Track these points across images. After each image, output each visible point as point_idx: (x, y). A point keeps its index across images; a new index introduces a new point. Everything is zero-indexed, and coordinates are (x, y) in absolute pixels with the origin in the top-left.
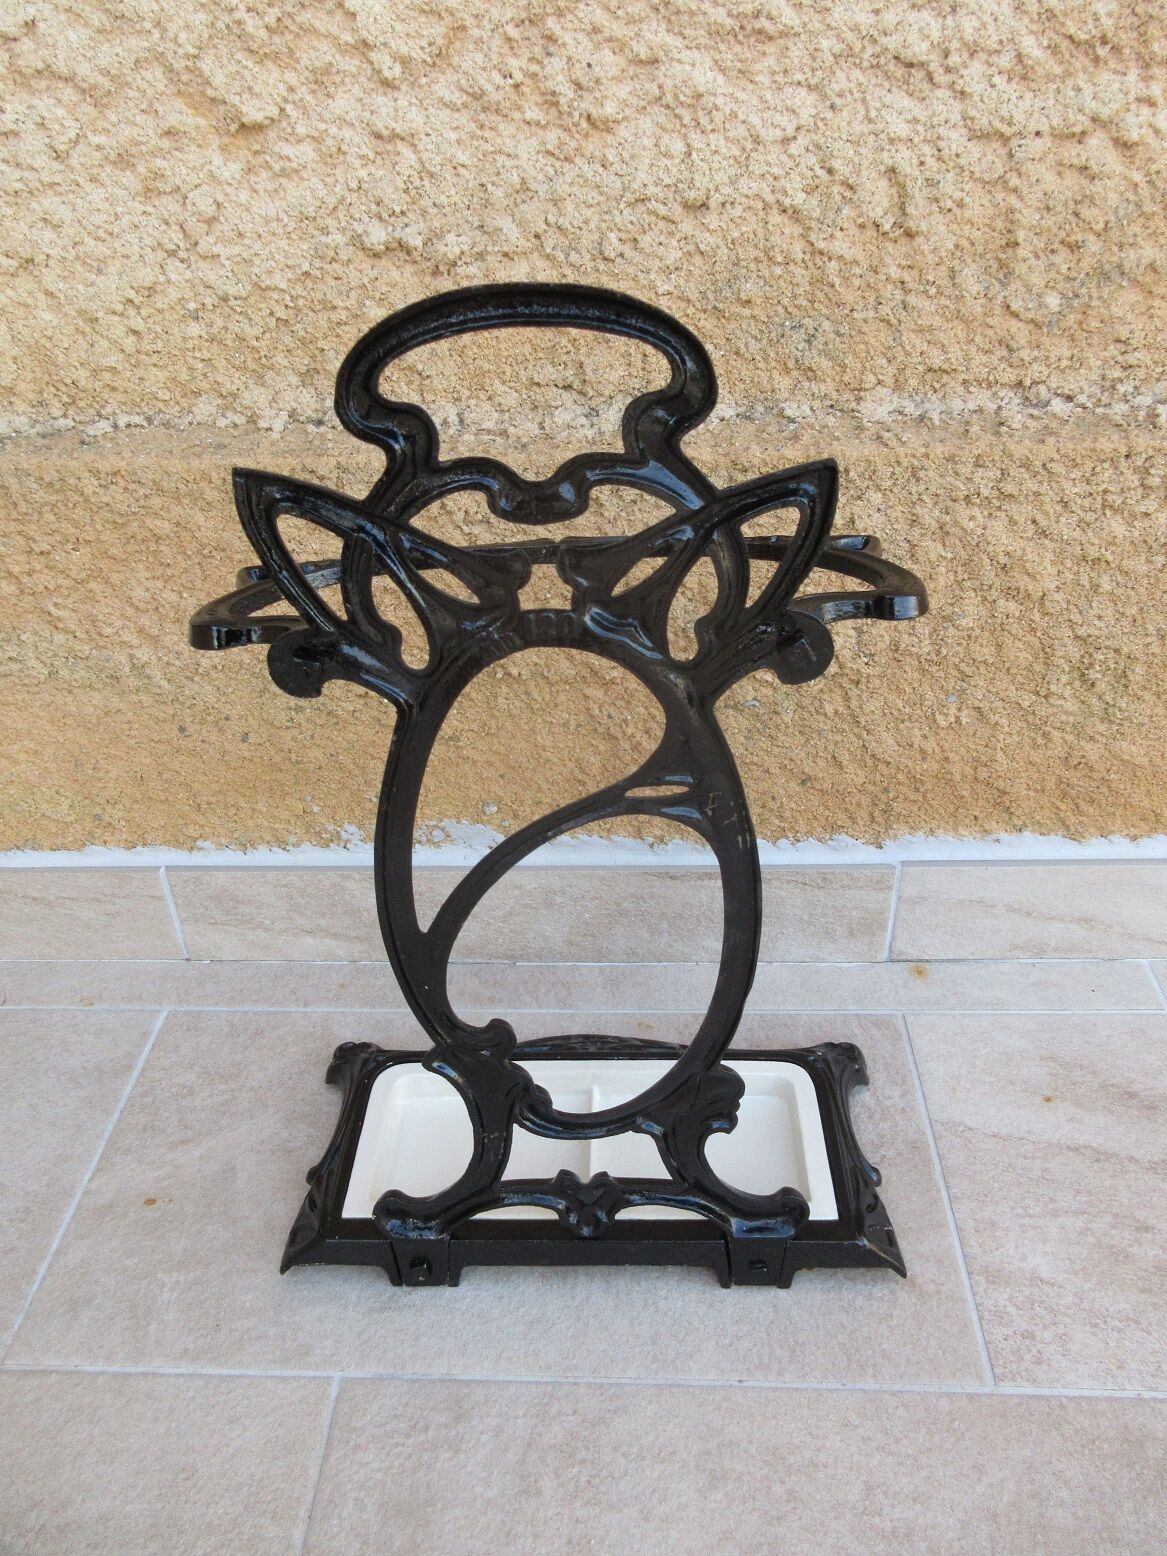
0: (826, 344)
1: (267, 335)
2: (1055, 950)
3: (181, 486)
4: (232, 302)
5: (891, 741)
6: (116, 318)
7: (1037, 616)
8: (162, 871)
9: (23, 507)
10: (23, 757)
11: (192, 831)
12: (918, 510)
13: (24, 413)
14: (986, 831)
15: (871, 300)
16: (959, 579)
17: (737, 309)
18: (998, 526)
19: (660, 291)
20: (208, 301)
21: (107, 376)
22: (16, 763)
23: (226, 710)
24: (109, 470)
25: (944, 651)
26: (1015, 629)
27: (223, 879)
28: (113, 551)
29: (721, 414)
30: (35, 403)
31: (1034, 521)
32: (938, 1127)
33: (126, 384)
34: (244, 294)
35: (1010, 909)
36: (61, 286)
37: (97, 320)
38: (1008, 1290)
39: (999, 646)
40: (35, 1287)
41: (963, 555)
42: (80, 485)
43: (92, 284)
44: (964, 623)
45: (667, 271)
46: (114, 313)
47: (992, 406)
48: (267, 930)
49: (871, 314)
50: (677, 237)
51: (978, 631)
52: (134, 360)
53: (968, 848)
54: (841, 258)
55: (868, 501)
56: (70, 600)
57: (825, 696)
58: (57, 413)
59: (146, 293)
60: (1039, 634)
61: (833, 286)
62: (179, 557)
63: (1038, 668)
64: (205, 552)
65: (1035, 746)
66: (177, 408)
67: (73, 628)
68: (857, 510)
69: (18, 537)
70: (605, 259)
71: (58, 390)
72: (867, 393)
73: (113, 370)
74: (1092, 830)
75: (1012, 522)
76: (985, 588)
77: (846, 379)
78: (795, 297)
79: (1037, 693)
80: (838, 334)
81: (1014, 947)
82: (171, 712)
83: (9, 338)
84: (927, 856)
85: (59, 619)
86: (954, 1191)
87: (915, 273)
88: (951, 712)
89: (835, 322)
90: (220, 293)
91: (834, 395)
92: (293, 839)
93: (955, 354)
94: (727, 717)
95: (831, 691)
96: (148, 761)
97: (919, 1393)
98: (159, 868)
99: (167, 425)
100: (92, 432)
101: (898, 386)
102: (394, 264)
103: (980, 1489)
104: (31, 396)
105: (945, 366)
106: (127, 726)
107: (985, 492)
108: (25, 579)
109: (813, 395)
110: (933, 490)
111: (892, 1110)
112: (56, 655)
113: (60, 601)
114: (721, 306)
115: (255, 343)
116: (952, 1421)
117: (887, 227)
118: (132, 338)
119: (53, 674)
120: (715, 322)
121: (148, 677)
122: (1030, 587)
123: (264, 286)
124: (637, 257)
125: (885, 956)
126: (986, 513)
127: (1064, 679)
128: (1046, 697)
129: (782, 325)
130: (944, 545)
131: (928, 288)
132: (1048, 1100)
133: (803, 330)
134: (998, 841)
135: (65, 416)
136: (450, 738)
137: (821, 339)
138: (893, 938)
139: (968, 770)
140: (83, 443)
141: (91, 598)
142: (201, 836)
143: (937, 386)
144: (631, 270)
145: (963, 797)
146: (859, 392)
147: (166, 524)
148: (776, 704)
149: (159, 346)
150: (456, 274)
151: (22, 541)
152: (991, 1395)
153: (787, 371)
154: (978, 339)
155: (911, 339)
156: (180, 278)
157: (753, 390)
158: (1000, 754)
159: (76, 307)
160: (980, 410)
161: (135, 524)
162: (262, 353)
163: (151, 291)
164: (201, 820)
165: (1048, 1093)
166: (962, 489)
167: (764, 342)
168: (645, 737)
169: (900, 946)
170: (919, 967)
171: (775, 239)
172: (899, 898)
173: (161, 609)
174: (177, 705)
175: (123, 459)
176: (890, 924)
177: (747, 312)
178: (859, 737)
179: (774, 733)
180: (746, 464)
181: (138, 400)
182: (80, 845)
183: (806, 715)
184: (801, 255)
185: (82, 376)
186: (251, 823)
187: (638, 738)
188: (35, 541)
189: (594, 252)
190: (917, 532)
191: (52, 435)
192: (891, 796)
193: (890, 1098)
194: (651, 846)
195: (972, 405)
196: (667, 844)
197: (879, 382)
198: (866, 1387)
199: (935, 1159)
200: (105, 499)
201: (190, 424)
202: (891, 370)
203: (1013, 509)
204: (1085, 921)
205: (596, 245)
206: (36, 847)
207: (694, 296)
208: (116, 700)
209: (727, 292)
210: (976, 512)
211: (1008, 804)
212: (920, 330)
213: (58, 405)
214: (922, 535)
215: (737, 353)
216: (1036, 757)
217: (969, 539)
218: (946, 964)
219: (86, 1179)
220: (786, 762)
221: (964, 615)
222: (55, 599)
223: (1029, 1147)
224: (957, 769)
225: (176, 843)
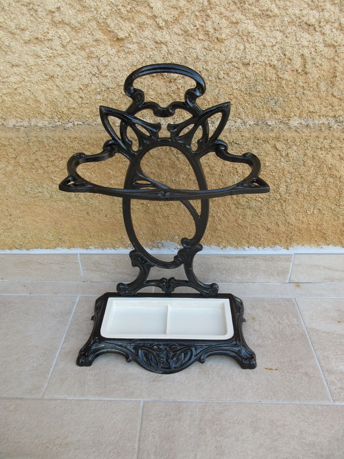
0: (280, 104)
1: (120, 99)
2: (337, 279)
3: (94, 142)
4: (111, 89)
5: (293, 218)
6: (76, 93)
7: (338, 183)
8: (79, 255)
9: (47, 147)
10: (40, 221)
11: (88, 243)
12: (307, 151)
13: (47, 120)
14: (319, 245)
15: (294, 92)
16: (317, 171)
17: (256, 94)
18: (329, 156)
19: (234, 88)
20: (103, 89)
21: (72, 110)
22: (38, 223)
23: (101, 208)
24: (74, 137)
25: (311, 192)
26: (331, 186)
27: (96, 257)
29: (250, 123)
30: (50, 118)
31: (339, 155)
32: (308, 330)
33: (77, 112)
34: (114, 87)
35: (325, 267)
36: (61, 84)
37: (71, 94)
38: (334, 376)
39: (327, 191)
40: (50, 375)
41: (318, 164)
42: (65, 141)
43: (70, 83)
44: (317, 184)
45: (236, 82)
46: (76, 92)
47: (327, 123)
48: (108, 273)
49: (294, 96)
50: (240, 73)
51: (321, 187)
52: (80, 105)
53: (313, 250)
54: (286, 79)
55: (293, 149)
56: (59, 175)
57: (276, 205)
58: (56, 120)
59: (86, 86)
60: (338, 188)
61: (283, 88)
63: (337, 197)
65: (335, 220)
66: (92, 120)
68: (289, 151)
69: (45, 156)
70: (219, 79)
71: (57, 114)
72: (291, 118)
73: (74, 108)
75: (333, 155)
76: (324, 174)
77: (286, 114)
78: (272, 90)
79: (336, 205)
80: (284, 101)
81: (326, 279)
82: (85, 208)
83: (44, 99)
84: (302, 252)
85: (55, 180)
86: (316, 347)
87: (307, 84)
88: (311, 210)
89: (283, 98)
90: (107, 87)
91: (282, 119)
92: (117, 246)
93: (317, 107)
94: (247, 211)
95: (277, 204)
96: (77, 223)
97: (312, 405)
99: (89, 124)
100: (67, 126)
101: (300, 117)
102: (158, 79)
103: (333, 431)
104: (49, 115)
105: (314, 111)
106: (72, 212)
107: (326, 146)
108: (46, 169)
109: (276, 118)
110: (311, 146)
111: (295, 325)
112: (53, 191)
114: (251, 93)
115: (116, 101)
116: (323, 412)
117: (300, 71)
118: (80, 99)
119: (51, 196)
120: (249, 97)
121: (79, 198)
122: (337, 174)
123: (120, 85)
124: (228, 78)
125: (287, 281)
126: (326, 153)
128: (339, 206)
129: (268, 98)
130: (313, 162)
131: (310, 88)
132: (339, 322)
133: (274, 100)
134: (322, 248)
135: (59, 121)
136: (166, 217)
137: (279, 103)
138: (291, 276)
139: (315, 227)
140: (65, 129)
142: (90, 245)
143: (311, 116)
144: (226, 82)
145: (313, 235)
146: (289, 118)
148: (261, 207)
149: (88, 102)
150: (176, 82)
151: (46, 157)
152: (333, 405)
153: (269, 112)
154: (324, 103)
155: (304, 103)
156: (96, 82)
157: (259, 117)
158: (325, 222)
159: (65, 90)
160: (323, 124)
162: (118, 104)
163: (87, 86)
164: (91, 240)
165: (339, 320)
166: (320, 146)
167: (263, 103)
168: (223, 217)
169: (292, 278)
170: (298, 285)
171: (268, 74)
172: (293, 264)
174: (87, 206)
175: (78, 134)
176: (290, 271)
177: (258, 94)
178: (284, 217)
179: (260, 216)
180: (259, 138)
181: (81, 117)
182: (54, 248)
183: (270, 211)
184: (275, 79)
185: (65, 110)
186: (105, 241)
187: (221, 217)
188: (50, 157)
189: (216, 77)
190: (306, 158)
191: (55, 127)
192: (292, 234)
193: (294, 321)
194: (222, 249)
195: (321, 122)
196: (226, 248)
197: (295, 115)
198: (296, 403)
199: (309, 338)
200: (72, 146)
201: (96, 124)
202: (299, 112)
203: (334, 151)
205: (217, 75)
206: (41, 248)
207: (243, 89)
208: (69, 204)
209: (253, 89)
210: (323, 152)
211: (326, 237)
212: (308, 101)
213: (57, 118)
214: (307, 159)
215: (255, 106)
216: (335, 223)
217: (321, 160)
218: (305, 284)
219: (61, 344)
220: (263, 224)
221: (317, 182)
222: (54, 175)
223: (336, 335)
224: (312, 227)
225: (83, 247)
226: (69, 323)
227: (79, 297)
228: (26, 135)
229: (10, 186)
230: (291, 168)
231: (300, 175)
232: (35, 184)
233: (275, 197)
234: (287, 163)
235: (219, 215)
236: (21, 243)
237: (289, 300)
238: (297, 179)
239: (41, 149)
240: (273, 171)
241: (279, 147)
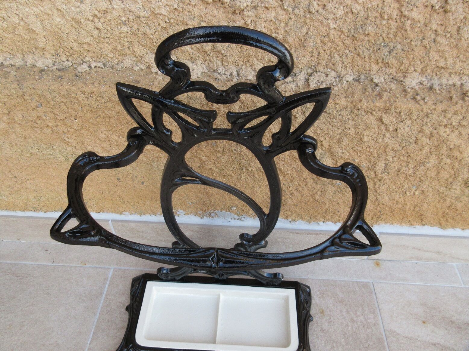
0: (397, 54)
1: (157, 33)
4: (142, 19)
5: (387, 198)
6: (90, 22)
7: (457, 165)
8: (110, 221)
9: (52, 103)
10: (56, 184)
11: (121, 209)
12: (424, 127)
13: (50, 59)
14: (411, 224)
15: (421, 38)
16: (432, 151)
17: (362, 37)
18: (455, 135)
19: (331, 27)
20: (131, 18)
21: (86, 46)
22: (54, 186)
23: (136, 174)
24: (89, 92)
25: (417, 173)
26: (447, 167)
27: (133, 225)
28: (91, 121)
29: (347, 79)
30: (54, 55)
32: (387, 333)
33: (94, 50)
34: (147, 15)
35: (414, 248)
36: (64, 7)
37: (81, 22)
39: (438, 173)
41: (436, 143)
42: (77, 97)
43: (78, 7)
44: (428, 165)
45: (335, 19)
46: (88, 20)
47: (459, 83)
49: (419, 43)
50: (343, 5)
51: (432, 167)
52: (98, 40)
53: (405, 229)
54: (413, 19)
55: (405, 123)
56: (73, 136)
58: (64, 59)
59: (103, 12)
60: (455, 170)
61: (406, 31)
62: (119, 125)
63: (450, 180)
64: (130, 123)
65: (439, 202)
66: (117, 60)
67: (75, 145)
68: (399, 126)
70: (310, 12)
71: (64, 50)
72: (409, 74)
73: (89, 44)
74: (450, 226)
75: (460, 134)
76: (441, 154)
77: (401, 68)
78: (388, 34)
79: (447, 188)
80: (403, 50)
81: (412, 258)
82: (114, 173)
83: (42, 27)
85: (69, 142)
87: (443, 28)
88: (412, 191)
89: (403, 45)
90: (136, 15)
91: (395, 74)
93: (450, 61)
94: (328, 187)
96: (105, 187)
98: (109, 220)
99: (112, 67)
100: (80, 70)
101: (422, 72)
102: (215, 7)
104: (53, 52)
105: (444, 66)
106: (97, 177)
107: (454, 124)
108: (55, 128)
109: (386, 73)
110: (433, 121)
111: (371, 324)
113: (69, 136)
114: (356, 35)
115: (152, 37)
117: (437, 8)
118: (97, 31)
119: (67, 159)
120: (351, 41)
122: (458, 156)
123: (156, 13)
124: (324, 13)
126: (451, 130)
127: (459, 184)
128: (449, 189)
129: (380, 44)
130: (430, 140)
131: (447, 34)
132: (424, 322)
133: (388, 47)
134: (415, 228)
135: (68, 60)
137: (395, 52)
139: (412, 208)
140: (77, 76)
141: (82, 135)
142: (125, 211)
143: (438, 73)
144: (320, 18)
145: (407, 215)
146: (405, 74)
147: (113, 113)
149: (109, 35)
150: (243, 15)
151: (52, 115)
153: (377, 63)
154: (461, 56)
155: (433, 55)
156: (119, 7)
157: (361, 70)
158: (425, 204)
159: (71, 16)
160: (454, 85)
161: (100, 112)
162: (154, 41)
163: (105, 12)
164: (125, 206)
165: (424, 320)
166: (445, 122)
167: (371, 51)
168: (296, 191)
170: (377, 262)
171: (386, 9)
173: (111, 141)
174: (116, 171)
175: (95, 87)
177: (366, 38)
178: (376, 196)
180: (360, 108)
181: (100, 56)
184: (395, 17)
185: (75, 45)
186: (143, 208)
187: (293, 191)
188: (57, 115)
189: (305, 9)
190: (421, 134)
191: (63, 69)
192: (381, 213)
193: (370, 319)
194: (290, 222)
195: (451, 82)
196: (296, 222)
197: (415, 70)
199: (387, 346)
200: (87, 103)
201: (122, 67)
202: (422, 66)
204: (439, 253)
205: (307, 6)
207: (345, 30)
209: (360, 30)
210: (447, 130)
211: (423, 218)
212: (438, 51)
213: (65, 56)
214: (422, 136)
215: (358, 55)
216: (438, 206)
217: (441, 138)
218: (387, 262)
219: (89, 343)
220: (346, 202)
221: (429, 162)
222: (67, 135)
223: (419, 343)
224: (408, 208)
225: (115, 212)
226: (99, 310)
227: (112, 270)
228: (18, 85)
229: (8, 146)
230: (397, 145)
231: (408, 153)
232: (43, 145)
233: (368, 175)
234: (393, 139)
235: (290, 189)
236: (36, 206)
237: (365, 285)
238: (402, 158)
239: (43, 104)
240: (371, 147)
241: (386, 121)
